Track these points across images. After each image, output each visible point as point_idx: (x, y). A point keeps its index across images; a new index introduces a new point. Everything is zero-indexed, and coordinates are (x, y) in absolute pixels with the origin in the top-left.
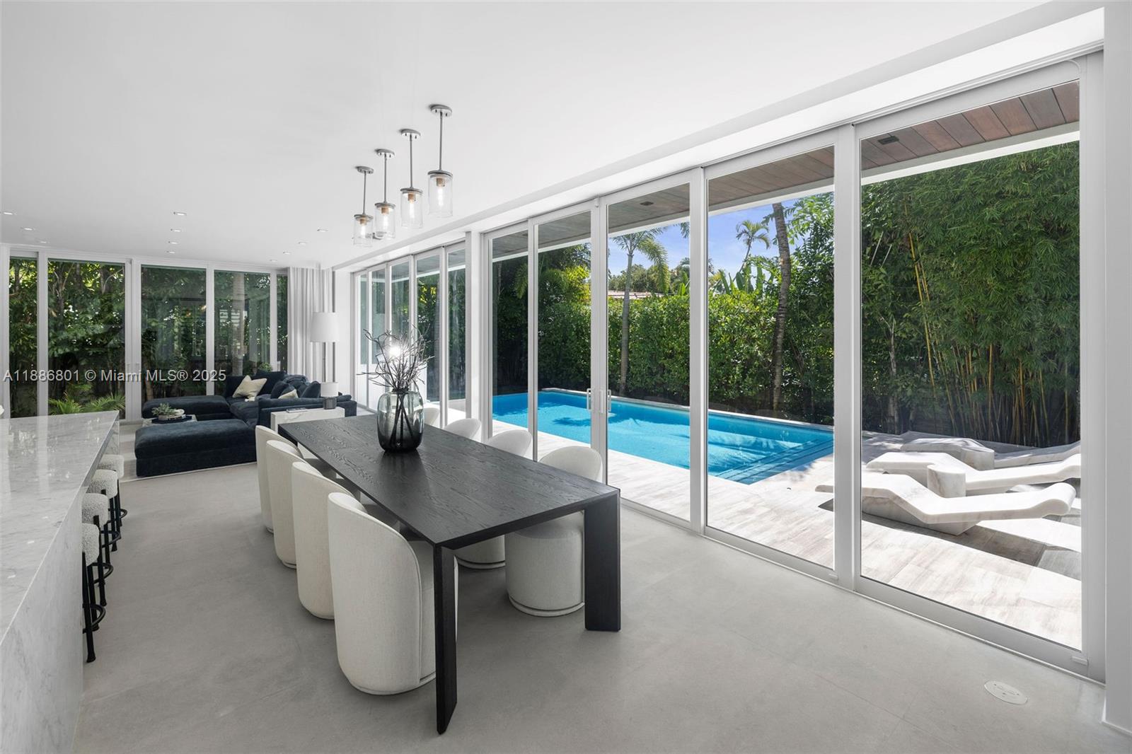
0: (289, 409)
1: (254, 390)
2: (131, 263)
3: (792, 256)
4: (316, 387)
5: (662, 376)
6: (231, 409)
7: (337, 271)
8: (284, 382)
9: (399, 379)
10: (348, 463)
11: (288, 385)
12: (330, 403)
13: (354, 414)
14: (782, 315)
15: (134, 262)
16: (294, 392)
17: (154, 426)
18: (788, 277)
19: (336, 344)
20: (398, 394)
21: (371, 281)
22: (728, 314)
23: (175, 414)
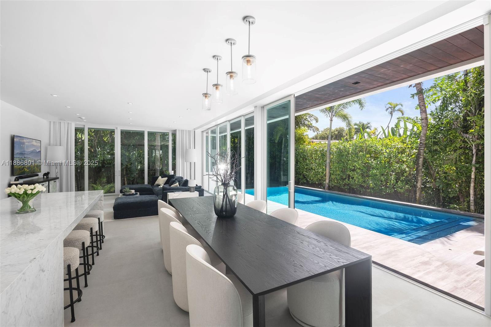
0: (175, 191)
1: (163, 183)
2: (117, 129)
3: (429, 116)
4: (187, 181)
5: (348, 180)
6: (153, 191)
7: (196, 131)
8: (174, 179)
9: (225, 178)
10: (199, 223)
11: (175, 181)
12: (192, 189)
13: (203, 195)
14: (422, 148)
15: (118, 129)
16: (177, 184)
17: (123, 197)
18: (426, 127)
19: (196, 163)
20: (224, 186)
21: (210, 135)
22: (387, 148)
23: (131, 192)
